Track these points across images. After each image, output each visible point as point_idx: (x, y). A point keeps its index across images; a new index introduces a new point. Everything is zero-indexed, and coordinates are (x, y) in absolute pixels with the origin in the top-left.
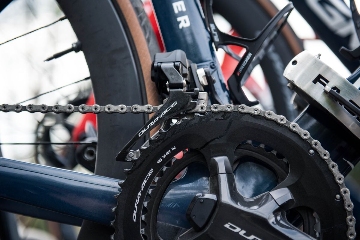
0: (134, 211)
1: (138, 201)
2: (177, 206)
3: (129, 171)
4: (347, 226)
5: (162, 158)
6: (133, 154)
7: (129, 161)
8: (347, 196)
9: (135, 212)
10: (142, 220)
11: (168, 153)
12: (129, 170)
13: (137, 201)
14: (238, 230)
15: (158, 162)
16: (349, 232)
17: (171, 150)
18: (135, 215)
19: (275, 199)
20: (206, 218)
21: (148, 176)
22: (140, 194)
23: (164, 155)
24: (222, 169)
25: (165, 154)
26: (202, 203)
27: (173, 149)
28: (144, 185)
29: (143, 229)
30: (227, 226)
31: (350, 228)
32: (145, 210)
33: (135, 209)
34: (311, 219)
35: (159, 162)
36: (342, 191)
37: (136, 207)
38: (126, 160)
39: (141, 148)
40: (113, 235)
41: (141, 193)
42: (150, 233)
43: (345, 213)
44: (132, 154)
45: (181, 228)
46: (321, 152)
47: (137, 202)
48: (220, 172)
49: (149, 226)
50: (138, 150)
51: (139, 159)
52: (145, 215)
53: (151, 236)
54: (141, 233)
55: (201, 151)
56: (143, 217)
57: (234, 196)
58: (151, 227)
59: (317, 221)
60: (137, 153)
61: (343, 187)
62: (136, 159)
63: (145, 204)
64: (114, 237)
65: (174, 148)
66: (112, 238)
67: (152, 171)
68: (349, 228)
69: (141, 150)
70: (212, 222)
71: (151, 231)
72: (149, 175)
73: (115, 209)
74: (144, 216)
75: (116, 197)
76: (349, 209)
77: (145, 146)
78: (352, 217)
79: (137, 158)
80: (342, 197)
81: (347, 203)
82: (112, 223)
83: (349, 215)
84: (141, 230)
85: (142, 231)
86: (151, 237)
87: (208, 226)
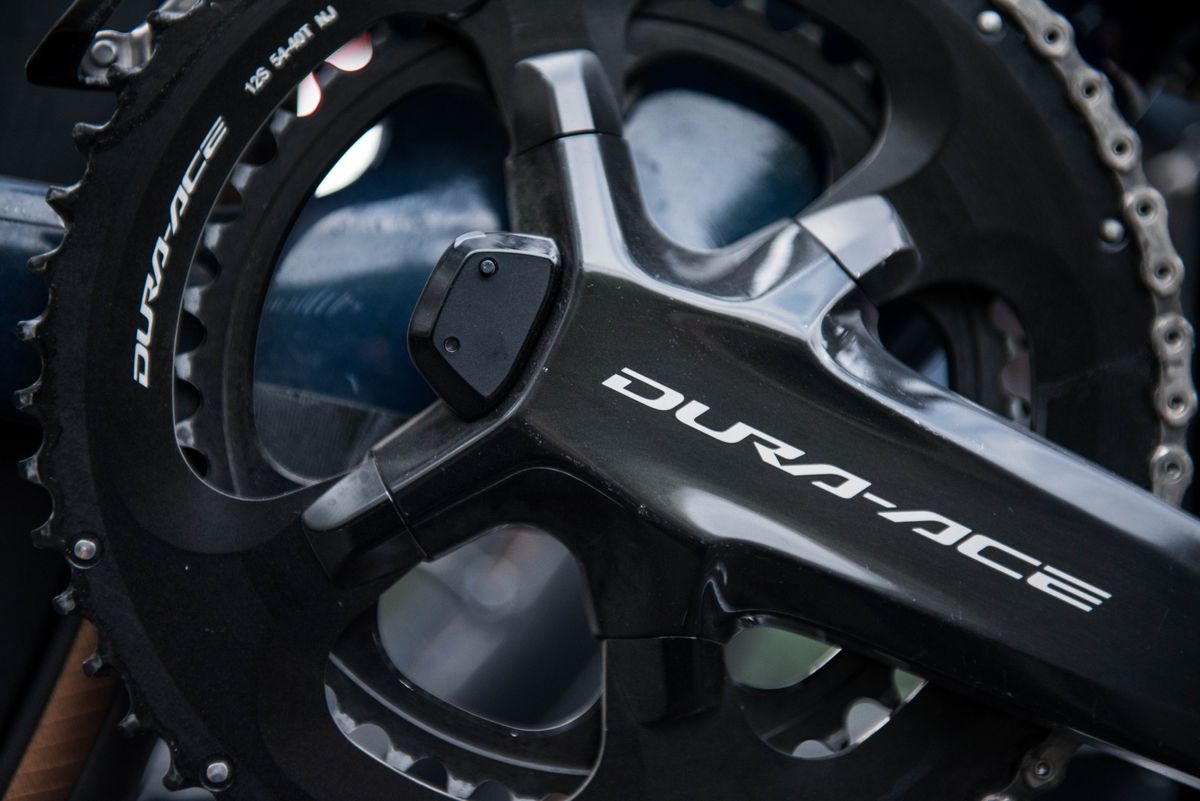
0: (140, 335)
1: (155, 284)
2: (347, 309)
3: (99, 133)
4: (1155, 365)
5: (269, 66)
6: (114, 49)
7: (96, 87)
8: (1154, 225)
9: (144, 338)
10: (179, 382)
11: (298, 40)
12: (101, 127)
13: (149, 281)
14: (669, 399)
15: (248, 86)
16: (1166, 391)
17: (314, 27)
18: (141, 351)
19: (834, 249)
20: (514, 348)
21: (202, 158)
22: (162, 246)
23: (280, 50)
24: (573, 110)
25: (286, 46)
26: (485, 276)
27: (323, 20)
28: (185, 200)
29: (187, 425)
30: (616, 383)
31: (1171, 371)
32: (194, 333)
33: (143, 323)
34: (985, 342)
35: (254, 85)
36: (1131, 205)
37: (147, 311)
38: (80, 77)
39: (157, 18)
40: (35, 457)
41: (171, 242)
42: (222, 439)
43: (1145, 302)
44: (108, 49)
45: (373, 411)
46: (1033, 23)
47: (152, 288)
48: (566, 129)
49: (218, 403)
50: (142, 30)
51: (151, 70)
52: (193, 353)
53: (230, 456)
54: (179, 442)
55: (470, 28)
56: (184, 366)
57: (638, 238)
58: (226, 413)
59: (1012, 347)
60: (138, 44)
61: (1133, 183)
62: (138, 70)
63: (193, 300)
64: (40, 469)
65: (328, 13)
66: (32, 471)
67: (219, 130)
68: (1166, 375)
69: (159, 27)
70: (542, 367)
71: (226, 429)
72: (209, 152)
73: (39, 328)
74: (189, 359)
75: (41, 265)
76: (1165, 285)
77: (174, 8)
78: (1176, 322)
79: (135, 64)
80: (1130, 232)
81: (1152, 259)
82: (25, 398)
83: (1165, 310)
84: (177, 427)
85: (185, 431)
86: (227, 459)
87: (522, 388)
